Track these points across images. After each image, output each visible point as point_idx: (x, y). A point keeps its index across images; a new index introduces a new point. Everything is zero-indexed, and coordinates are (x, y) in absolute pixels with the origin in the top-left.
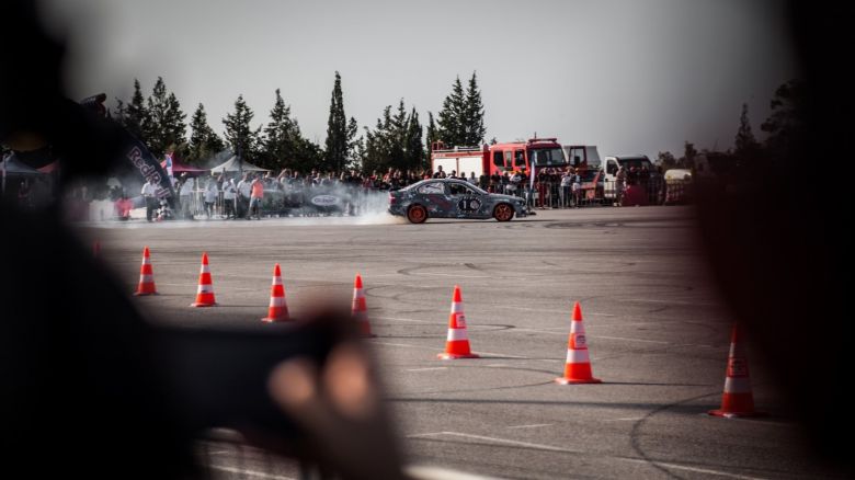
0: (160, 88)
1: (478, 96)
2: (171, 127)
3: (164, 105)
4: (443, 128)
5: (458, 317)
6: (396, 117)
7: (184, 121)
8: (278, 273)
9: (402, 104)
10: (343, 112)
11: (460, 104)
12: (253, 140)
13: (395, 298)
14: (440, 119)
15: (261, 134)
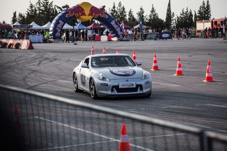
0: (120, 4)
1: (209, 5)
2: (123, 15)
3: (121, 9)
4: (199, 15)
5: (209, 70)
6: (185, 12)
7: (126, 13)
8: (155, 56)
9: (187, 8)
10: (171, 11)
11: (204, 8)
12: (145, 19)
13: (188, 64)
14: (198, 12)
15: (147, 17)
